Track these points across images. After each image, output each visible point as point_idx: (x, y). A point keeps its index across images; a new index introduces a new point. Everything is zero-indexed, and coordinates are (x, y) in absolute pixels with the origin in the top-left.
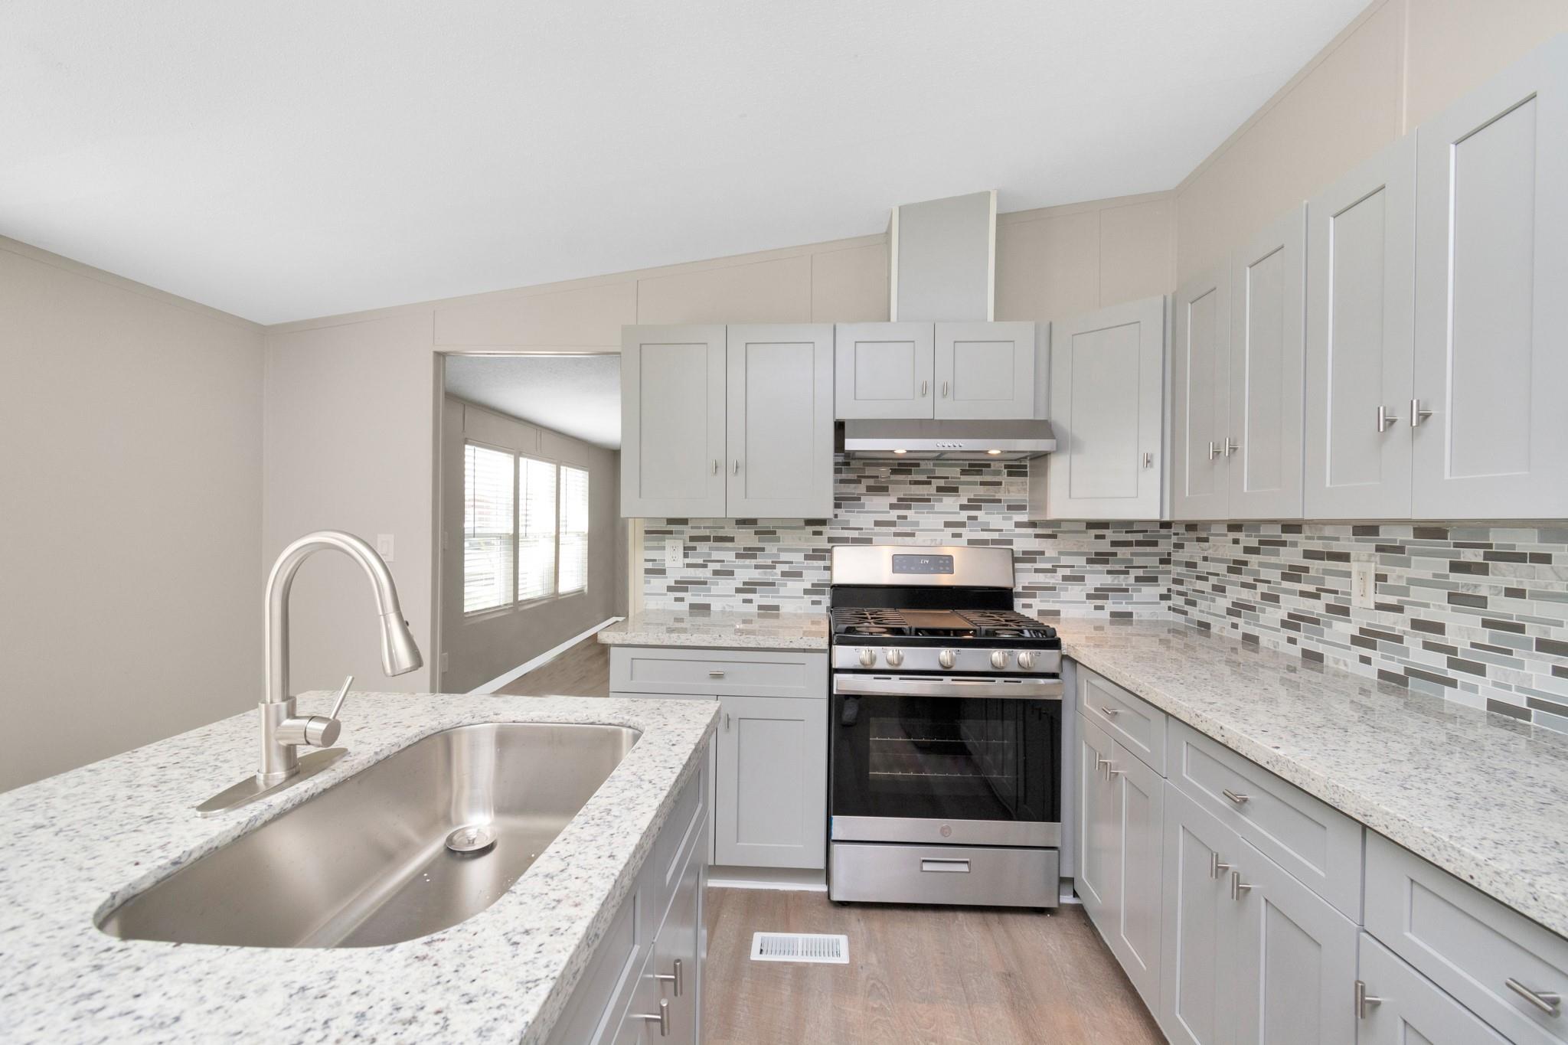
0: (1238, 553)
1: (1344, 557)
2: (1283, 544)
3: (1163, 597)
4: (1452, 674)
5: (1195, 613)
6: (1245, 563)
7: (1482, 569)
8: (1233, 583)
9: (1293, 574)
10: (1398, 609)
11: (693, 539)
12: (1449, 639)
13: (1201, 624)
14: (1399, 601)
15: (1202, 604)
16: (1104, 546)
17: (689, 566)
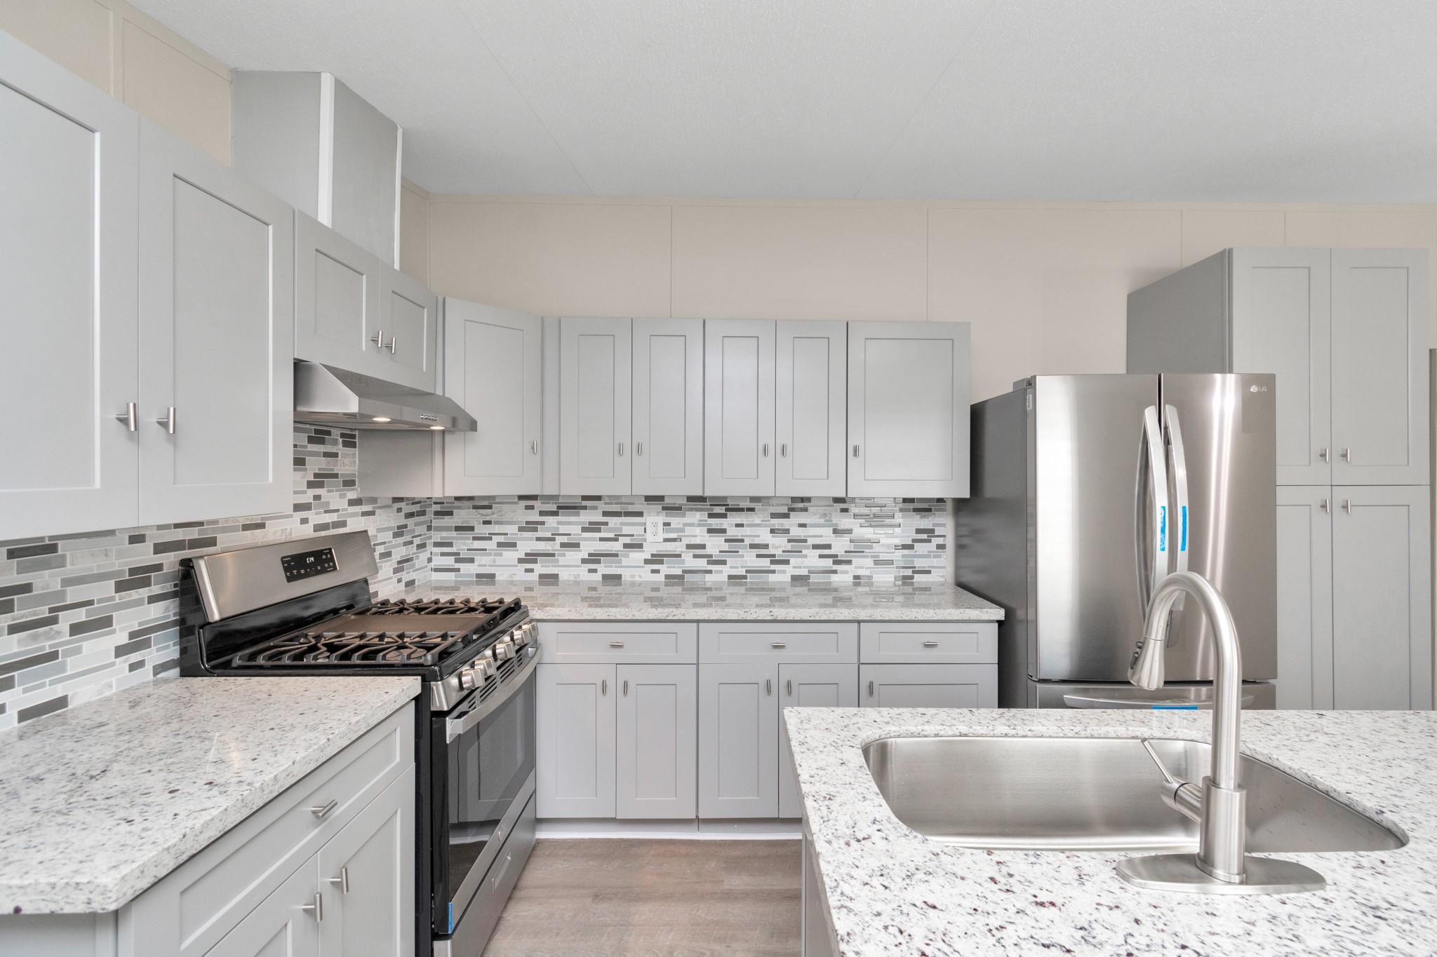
0: (532, 516)
1: (638, 514)
2: (583, 508)
4: (709, 567)
6: (541, 523)
8: (525, 539)
9: (593, 527)
10: (678, 540)
14: (678, 536)
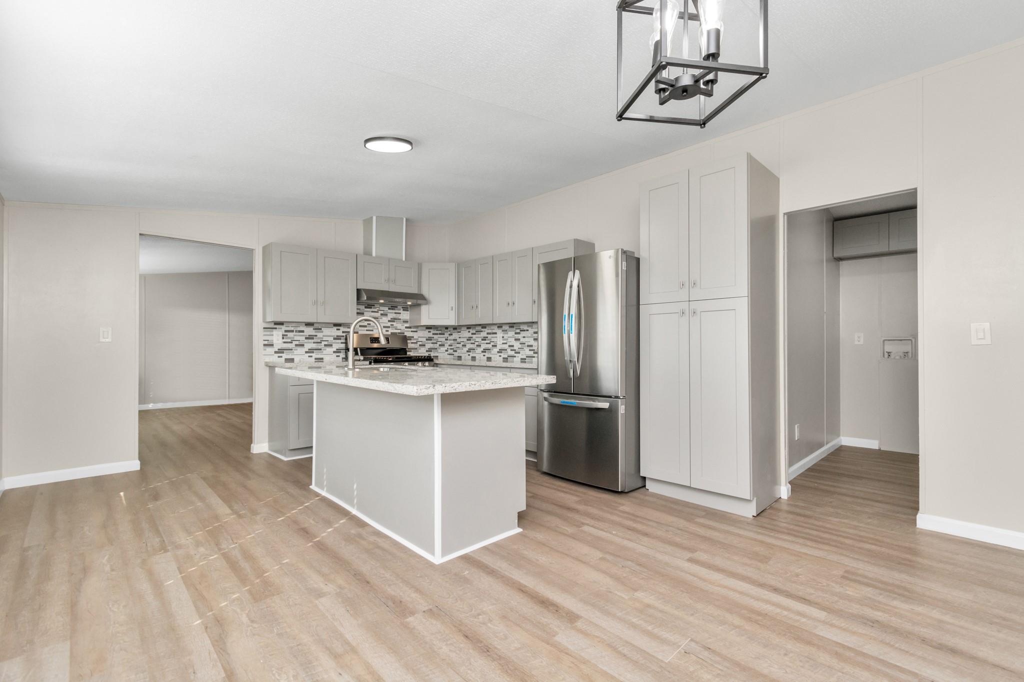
0: (470, 335)
1: (496, 333)
2: (482, 331)
3: (447, 351)
4: (515, 355)
5: (456, 354)
6: (472, 337)
7: (519, 333)
8: (468, 343)
9: (484, 339)
10: (506, 343)
11: (286, 331)
12: (515, 348)
13: (458, 357)
14: (506, 341)
15: (459, 351)
16: (431, 335)
17: (284, 342)
